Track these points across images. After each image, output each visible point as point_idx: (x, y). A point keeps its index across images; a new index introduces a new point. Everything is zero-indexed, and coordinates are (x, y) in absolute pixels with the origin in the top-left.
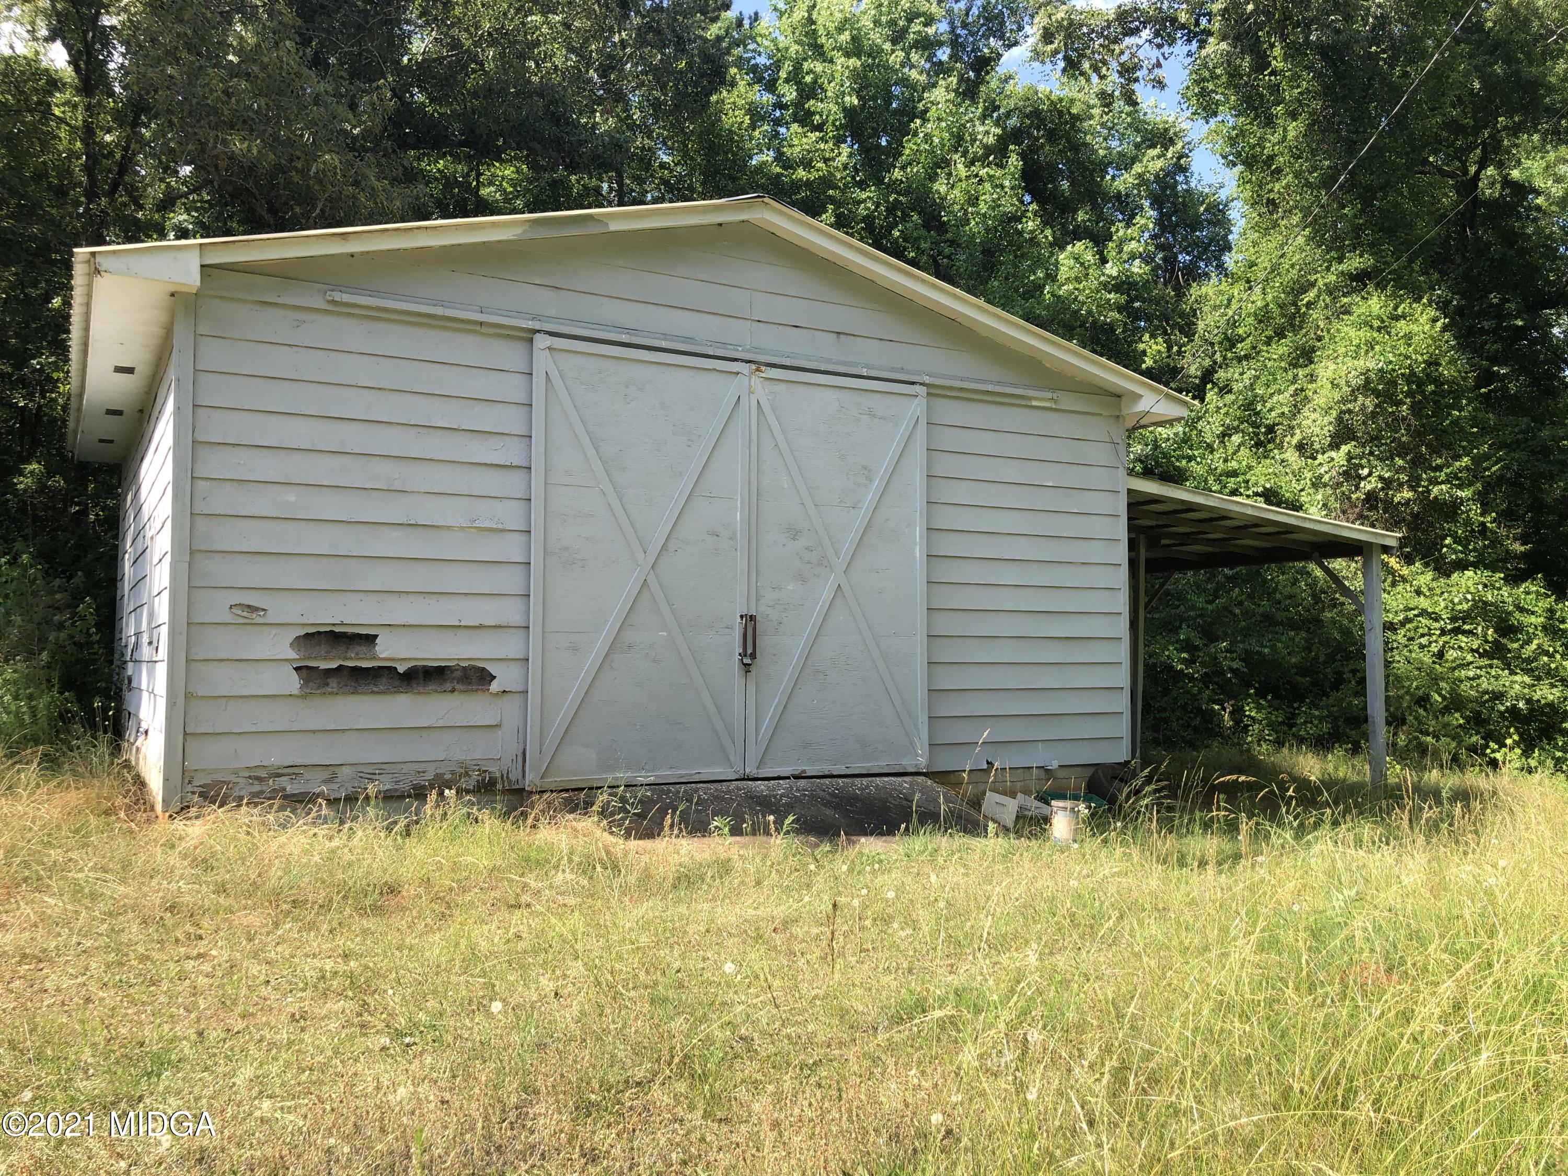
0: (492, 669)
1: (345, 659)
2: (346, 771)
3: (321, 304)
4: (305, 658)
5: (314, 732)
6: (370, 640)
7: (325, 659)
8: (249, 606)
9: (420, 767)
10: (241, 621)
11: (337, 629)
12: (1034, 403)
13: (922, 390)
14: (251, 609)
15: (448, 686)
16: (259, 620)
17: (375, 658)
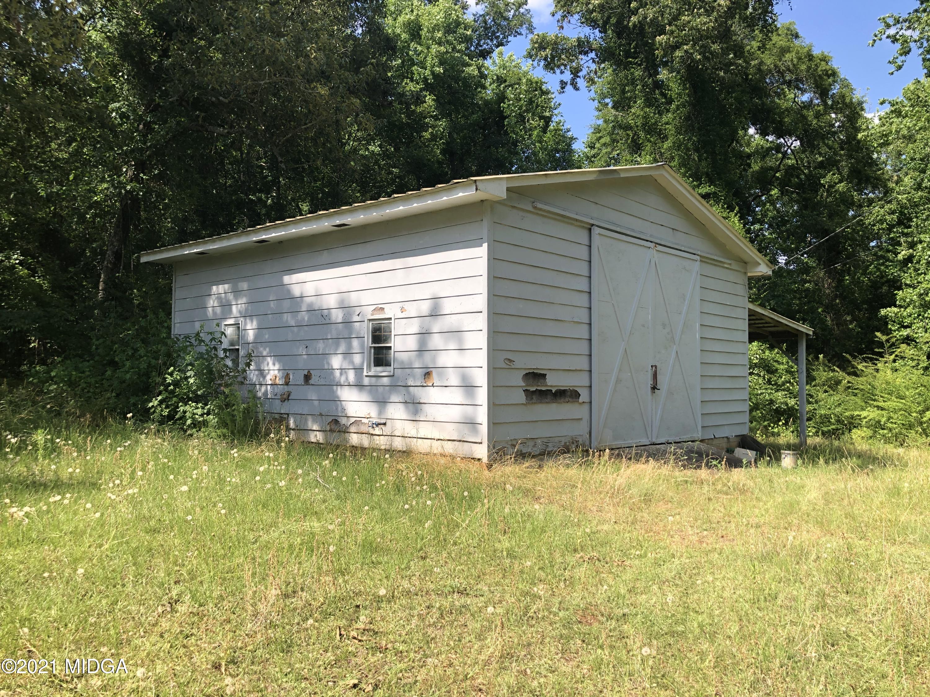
0: (579, 390)
1: (538, 386)
2: (539, 441)
3: (531, 209)
4: (527, 385)
5: (529, 422)
6: (544, 376)
7: (532, 386)
8: (509, 360)
9: (560, 439)
10: (508, 367)
11: (535, 371)
12: (726, 266)
13: (698, 258)
14: (510, 360)
15: (567, 400)
16: (513, 367)
17: (547, 386)
